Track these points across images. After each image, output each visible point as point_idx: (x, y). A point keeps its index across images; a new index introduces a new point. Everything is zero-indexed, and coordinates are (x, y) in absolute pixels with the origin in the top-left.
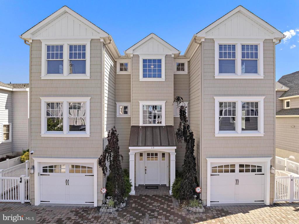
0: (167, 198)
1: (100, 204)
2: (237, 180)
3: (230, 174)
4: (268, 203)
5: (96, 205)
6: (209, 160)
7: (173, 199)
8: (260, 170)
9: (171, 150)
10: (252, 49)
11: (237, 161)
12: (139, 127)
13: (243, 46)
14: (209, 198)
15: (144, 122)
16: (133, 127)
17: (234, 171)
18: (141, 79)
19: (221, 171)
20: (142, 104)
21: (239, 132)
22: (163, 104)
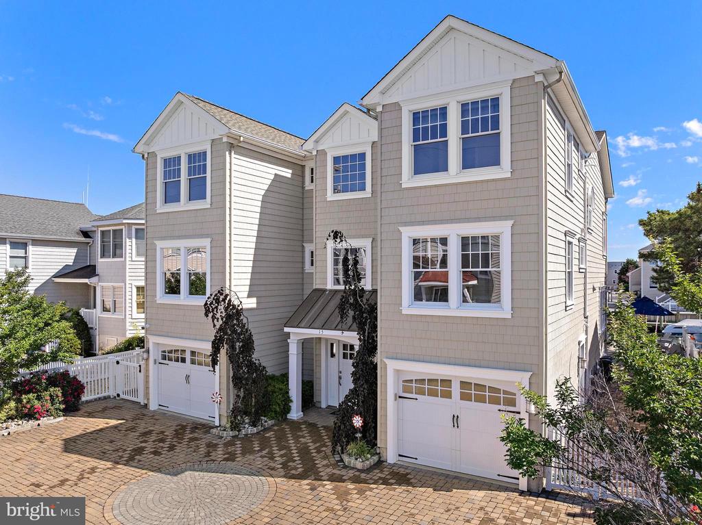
1: (225, 422)
2: (456, 416)
3: (439, 400)
5: (217, 423)
6: (393, 366)
8: (512, 401)
10: (485, 109)
12: (324, 291)
13: (465, 107)
14: (391, 445)
15: (336, 282)
16: (315, 290)
17: (449, 396)
18: (330, 196)
19: (420, 391)
20: (332, 245)
21: (454, 305)
22: (367, 244)
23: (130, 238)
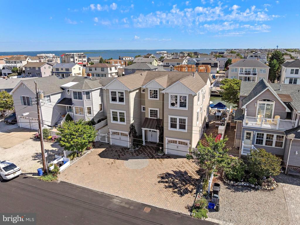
1: (130, 147)
2: (178, 146)
5: (129, 147)
6: (166, 138)
8: (187, 144)
9: (158, 131)
11: (178, 140)
12: (148, 118)
13: (180, 97)
15: (151, 116)
16: (146, 118)
17: (176, 143)
18: (149, 98)
19: (171, 142)
20: (150, 109)
21: (178, 129)
22: (158, 110)
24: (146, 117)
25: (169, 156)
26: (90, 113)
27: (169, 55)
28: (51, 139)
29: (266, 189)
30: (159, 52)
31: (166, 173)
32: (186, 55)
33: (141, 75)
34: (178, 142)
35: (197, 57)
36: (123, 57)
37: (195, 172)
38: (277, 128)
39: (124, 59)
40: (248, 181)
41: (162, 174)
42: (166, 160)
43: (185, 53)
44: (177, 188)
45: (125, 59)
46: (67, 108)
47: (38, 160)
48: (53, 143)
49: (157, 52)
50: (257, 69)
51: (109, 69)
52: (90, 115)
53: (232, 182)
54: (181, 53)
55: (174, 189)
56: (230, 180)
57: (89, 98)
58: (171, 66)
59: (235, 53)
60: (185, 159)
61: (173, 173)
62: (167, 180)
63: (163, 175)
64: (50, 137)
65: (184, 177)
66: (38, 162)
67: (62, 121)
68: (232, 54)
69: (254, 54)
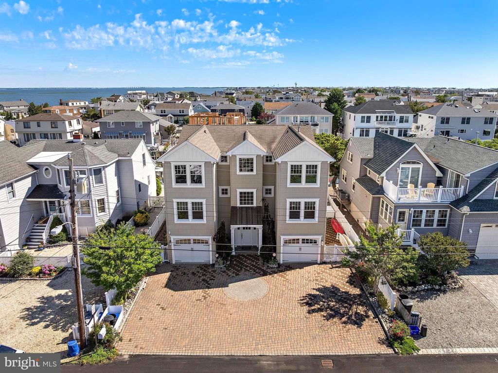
0: (256, 257)
1: (214, 262)
2: (300, 247)
4: (319, 262)
5: (211, 263)
6: (282, 237)
7: (260, 258)
8: (315, 242)
9: (260, 227)
10: (313, 167)
11: (301, 237)
12: (237, 207)
13: (307, 166)
14: (281, 259)
15: (241, 203)
16: (232, 207)
17: (298, 243)
18: (238, 173)
19: (290, 243)
20: (239, 191)
21: (302, 220)
22: (254, 191)
23: (92, 175)
24: (232, 204)
25: (289, 267)
26: (102, 209)
27: (150, 96)
28: (41, 272)
29: (455, 288)
30: (132, 92)
31: (308, 295)
32: (177, 96)
33: (205, 132)
34: (301, 241)
35: (195, 101)
36: (69, 101)
37: (347, 284)
38: (439, 200)
39: (70, 104)
40: (428, 282)
41: (303, 298)
42: (290, 274)
43: (175, 94)
44: (342, 316)
45: (73, 104)
46: (44, 204)
47: (43, 324)
48: (50, 281)
49: (129, 92)
50: (316, 117)
51: (67, 123)
52: (103, 213)
53: (410, 288)
54: (170, 93)
55: (341, 319)
56: (406, 286)
57: (100, 181)
58: (170, 115)
59: (251, 93)
60: (316, 265)
61: (318, 293)
62: (319, 306)
63: (306, 299)
64: (36, 270)
65: (339, 296)
66: (46, 327)
67: (43, 232)
68: (249, 96)
69: (284, 94)
